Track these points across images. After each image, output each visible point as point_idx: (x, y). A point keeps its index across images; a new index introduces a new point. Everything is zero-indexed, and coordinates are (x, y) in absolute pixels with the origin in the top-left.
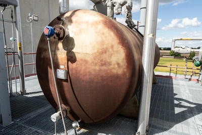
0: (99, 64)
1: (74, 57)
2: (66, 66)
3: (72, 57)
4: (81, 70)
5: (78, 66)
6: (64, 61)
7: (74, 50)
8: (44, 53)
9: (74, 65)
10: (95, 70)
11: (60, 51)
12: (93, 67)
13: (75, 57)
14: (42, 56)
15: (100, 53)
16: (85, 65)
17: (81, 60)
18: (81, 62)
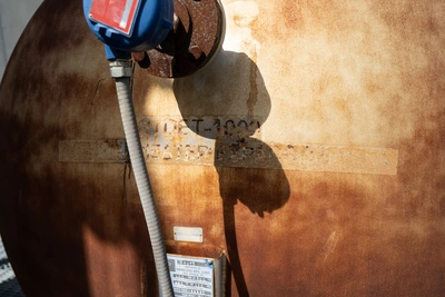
0: (428, 205)
1: (271, 177)
2: (217, 230)
3: (256, 177)
4: (320, 248)
5: (298, 225)
6: (202, 202)
7: (267, 133)
8: (46, 153)
9: (275, 222)
10: (403, 242)
11: (166, 138)
12: (394, 228)
13: (281, 174)
14: (37, 167)
15: (429, 142)
16: (344, 221)
17: (323, 189)
18: (319, 203)
